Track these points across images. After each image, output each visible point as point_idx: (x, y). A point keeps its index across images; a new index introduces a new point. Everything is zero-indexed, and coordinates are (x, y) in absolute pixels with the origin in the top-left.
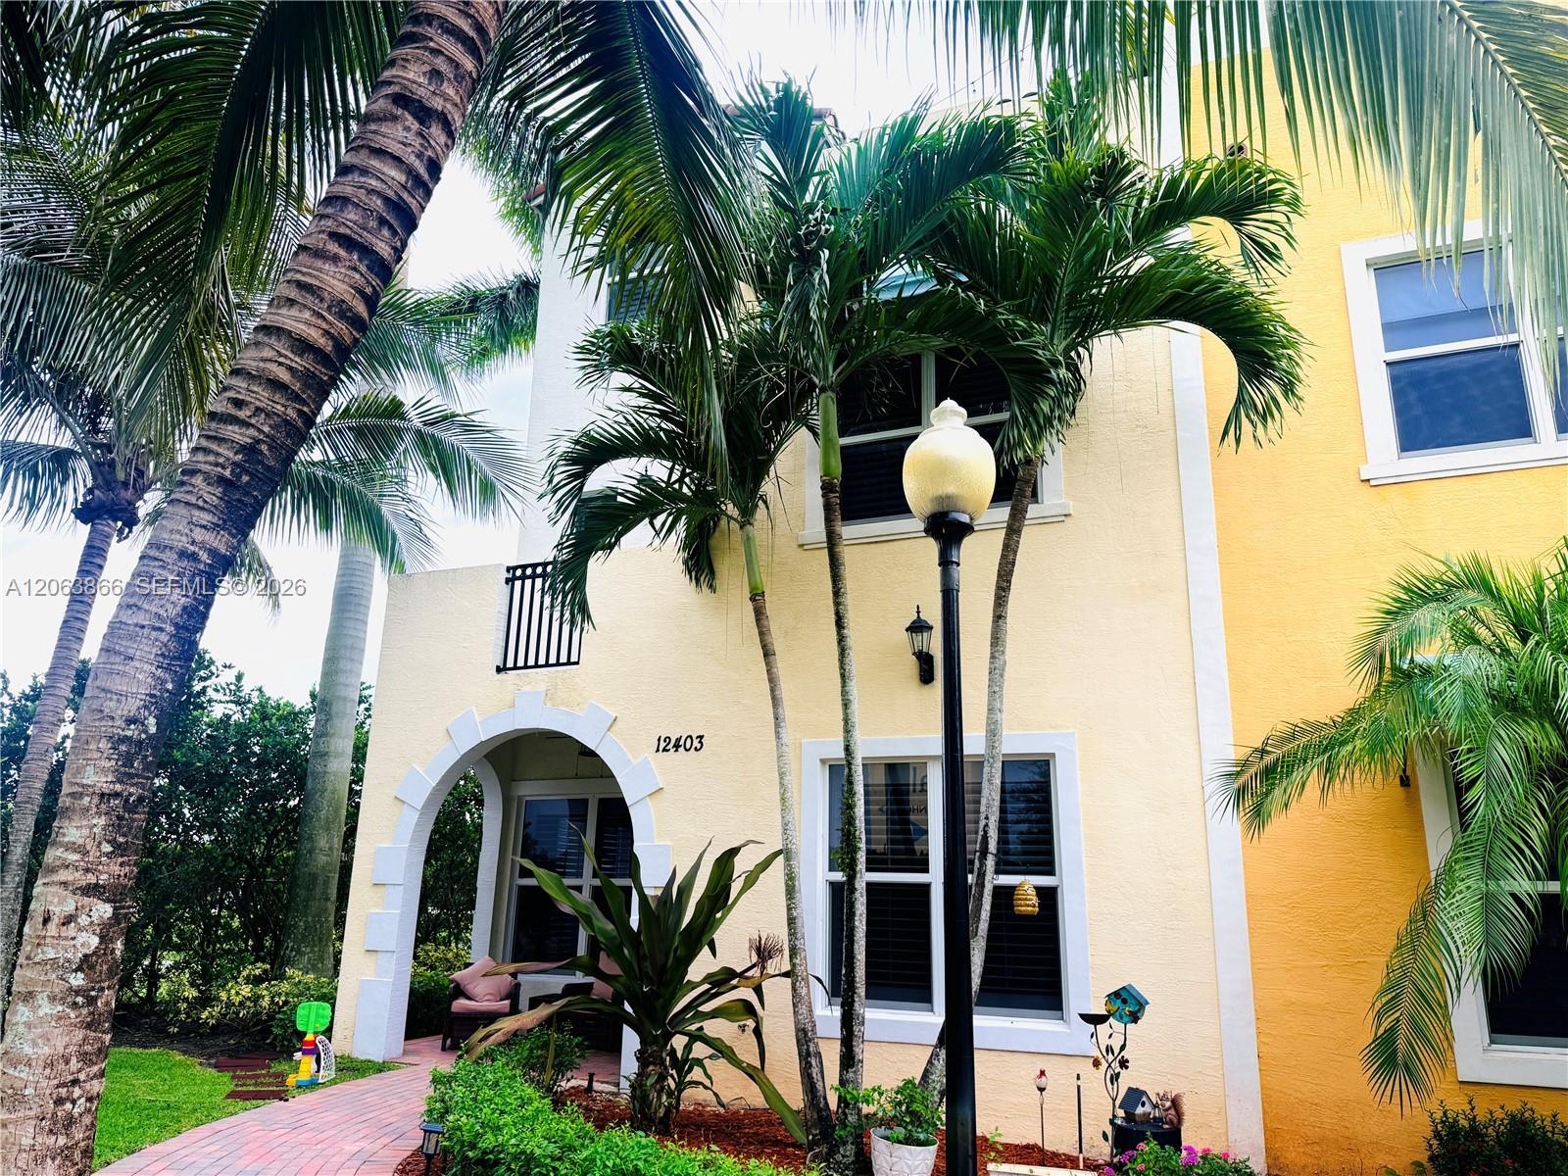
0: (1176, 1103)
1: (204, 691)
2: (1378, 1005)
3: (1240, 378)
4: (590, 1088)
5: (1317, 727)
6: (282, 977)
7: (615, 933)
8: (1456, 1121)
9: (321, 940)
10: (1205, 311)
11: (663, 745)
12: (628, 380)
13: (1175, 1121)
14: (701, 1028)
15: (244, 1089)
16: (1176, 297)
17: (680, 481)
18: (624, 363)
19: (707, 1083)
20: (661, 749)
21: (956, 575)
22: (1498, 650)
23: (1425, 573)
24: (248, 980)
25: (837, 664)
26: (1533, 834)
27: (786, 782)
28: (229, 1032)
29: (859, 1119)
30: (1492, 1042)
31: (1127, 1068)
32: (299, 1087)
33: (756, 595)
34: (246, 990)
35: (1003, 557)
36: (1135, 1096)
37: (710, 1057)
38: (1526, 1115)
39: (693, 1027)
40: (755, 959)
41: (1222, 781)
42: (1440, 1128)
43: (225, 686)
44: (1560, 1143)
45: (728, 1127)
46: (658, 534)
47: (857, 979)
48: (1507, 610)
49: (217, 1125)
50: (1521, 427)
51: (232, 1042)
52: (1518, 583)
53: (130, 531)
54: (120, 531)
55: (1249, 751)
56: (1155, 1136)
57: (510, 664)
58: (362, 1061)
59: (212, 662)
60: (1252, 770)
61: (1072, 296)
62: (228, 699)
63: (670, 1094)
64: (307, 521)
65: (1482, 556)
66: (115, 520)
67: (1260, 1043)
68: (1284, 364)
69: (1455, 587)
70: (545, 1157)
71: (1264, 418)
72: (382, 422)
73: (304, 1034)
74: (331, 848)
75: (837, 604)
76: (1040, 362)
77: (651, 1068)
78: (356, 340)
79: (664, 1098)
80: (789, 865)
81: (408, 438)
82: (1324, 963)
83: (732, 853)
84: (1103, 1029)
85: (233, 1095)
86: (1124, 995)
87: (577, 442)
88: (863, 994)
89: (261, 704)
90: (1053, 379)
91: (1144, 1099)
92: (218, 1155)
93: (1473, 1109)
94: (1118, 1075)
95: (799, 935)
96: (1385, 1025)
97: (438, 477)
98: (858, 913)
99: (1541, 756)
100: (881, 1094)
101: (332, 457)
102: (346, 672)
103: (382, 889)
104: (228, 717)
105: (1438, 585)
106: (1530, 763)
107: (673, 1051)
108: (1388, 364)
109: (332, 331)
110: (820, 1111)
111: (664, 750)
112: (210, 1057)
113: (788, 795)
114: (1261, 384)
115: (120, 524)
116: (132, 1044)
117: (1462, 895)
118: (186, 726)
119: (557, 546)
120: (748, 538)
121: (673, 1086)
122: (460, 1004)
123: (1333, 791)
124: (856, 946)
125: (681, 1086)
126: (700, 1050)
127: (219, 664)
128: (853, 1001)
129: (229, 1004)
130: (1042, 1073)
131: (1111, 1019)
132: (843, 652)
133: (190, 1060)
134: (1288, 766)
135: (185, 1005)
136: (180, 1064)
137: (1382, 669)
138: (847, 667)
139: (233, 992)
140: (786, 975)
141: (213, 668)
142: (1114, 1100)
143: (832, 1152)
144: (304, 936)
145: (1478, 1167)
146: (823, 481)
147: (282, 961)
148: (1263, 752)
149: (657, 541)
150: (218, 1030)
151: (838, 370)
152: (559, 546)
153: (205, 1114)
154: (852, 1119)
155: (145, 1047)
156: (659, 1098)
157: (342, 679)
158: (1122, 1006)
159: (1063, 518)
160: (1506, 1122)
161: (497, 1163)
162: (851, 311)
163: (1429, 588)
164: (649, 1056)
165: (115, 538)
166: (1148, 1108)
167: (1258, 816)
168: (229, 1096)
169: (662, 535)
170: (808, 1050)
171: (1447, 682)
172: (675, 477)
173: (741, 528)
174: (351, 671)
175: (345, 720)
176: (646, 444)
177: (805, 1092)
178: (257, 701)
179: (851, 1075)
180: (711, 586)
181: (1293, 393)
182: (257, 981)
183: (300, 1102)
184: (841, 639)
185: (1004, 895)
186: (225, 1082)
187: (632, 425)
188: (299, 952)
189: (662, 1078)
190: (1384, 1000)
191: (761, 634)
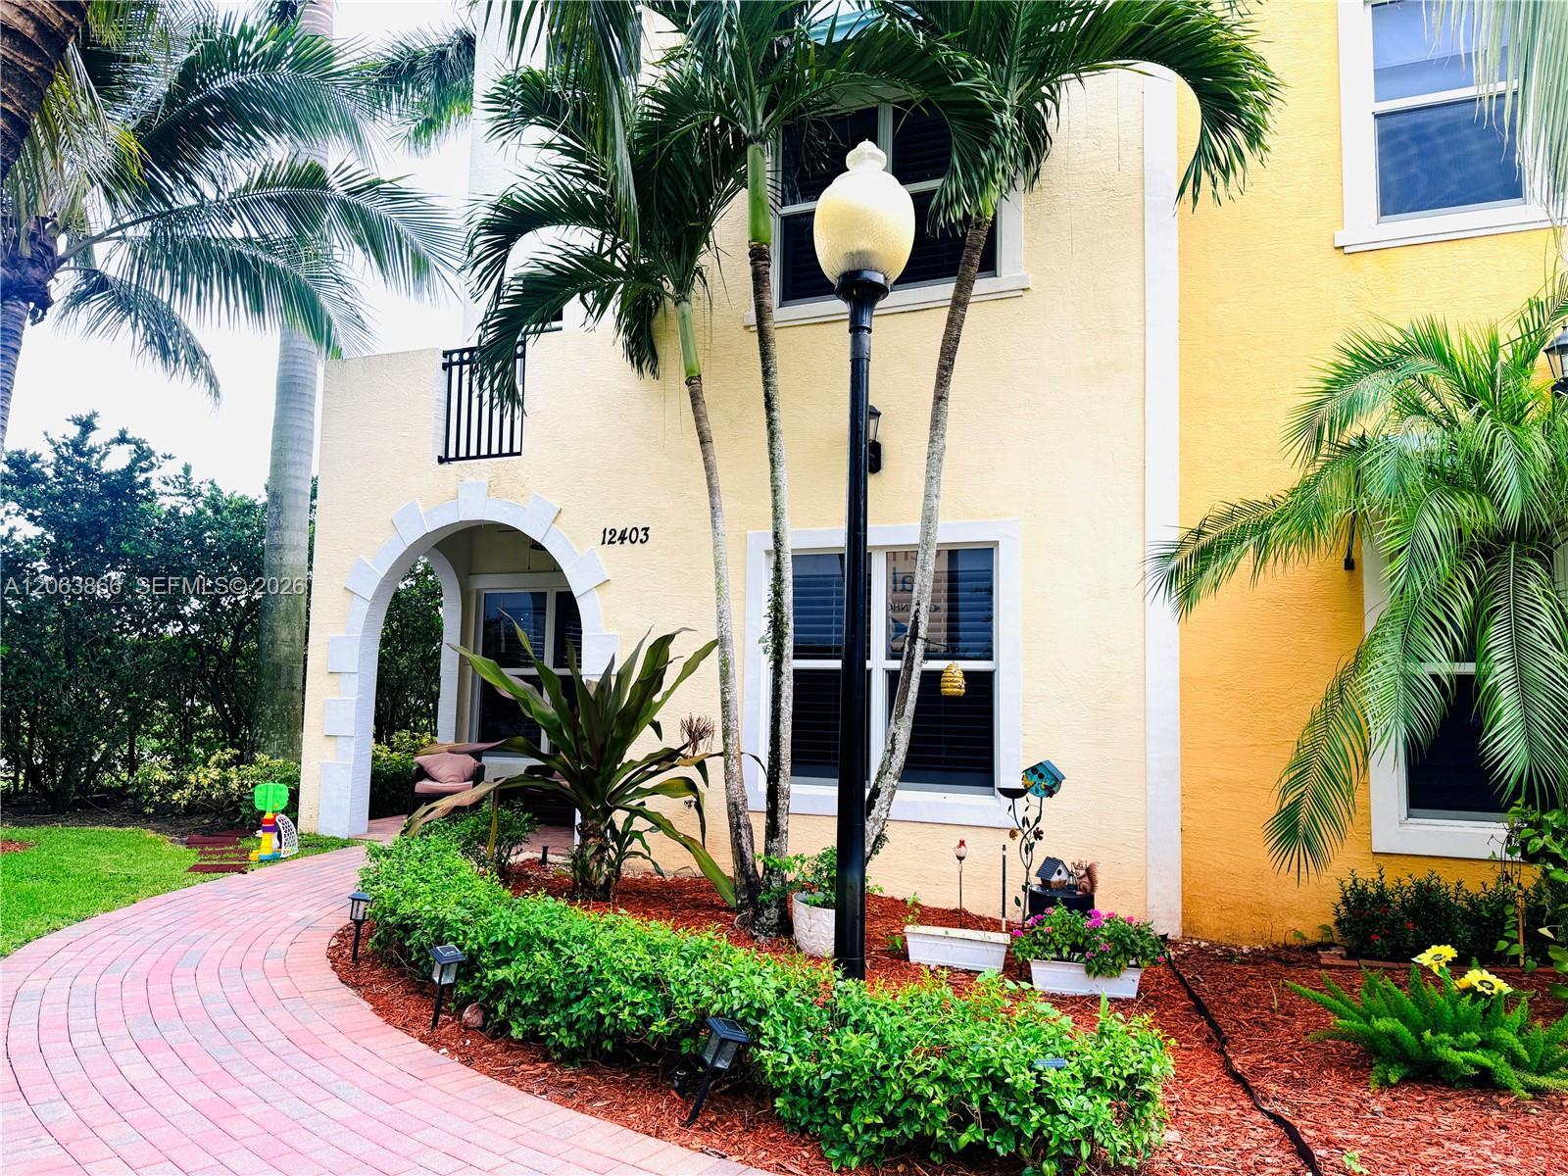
0: (1090, 872)
1: (147, 482)
2: (1285, 780)
3: (1203, 125)
4: (544, 860)
5: (1256, 506)
6: (252, 762)
7: (556, 717)
8: (1364, 888)
9: (289, 727)
10: (1168, 48)
11: (608, 537)
12: (546, 134)
13: (1088, 888)
14: (643, 803)
15: (208, 863)
16: (1141, 31)
17: (612, 251)
18: (540, 113)
19: (646, 853)
20: (607, 541)
21: (867, 343)
22: (1445, 422)
23: (1375, 339)
24: (218, 764)
25: (767, 449)
26: (1457, 609)
27: (721, 572)
28: (204, 812)
29: (784, 884)
30: (1409, 816)
31: (1041, 838)
32: (262, 861)
33: (692, 378)
34: (214, 774)
35: (947, 332)
36: (1051, 864)
37: (650, 830)
38: (1433, 883)
39: (634, 803)
40: (687, 739)
41: (1155, 563)
42: (1348, 895)
43: (174, 479)
44: (1462, 909)
45: (669, 893)
46: (590, 312)
47: (783, 757)
48: (1460, 380)
49: (171, 895)
50: (1511, 188)
51: (207, 821)
52: (1474, 352)
53: (44, 313)
54: (34, 313)
55: (1185, 532)
56: (1065, 902)
57: (452, 455)
58: (328, 838)
59: (151, 453)
60: (1187, 552)
61: (1031, 31)
62: (178, 491)
63: (611, 864)
64: (237, 305)
65: (1439, 320)
66: (27, 301)
67: (1184, 817)
68: (1250, 108)
69: (1407, 354)
70: (456, 921)
71: (1225, 173)
72: (302, 192)
73: (263, 813)
74: (293, 640)
75: (767, 384)
76: (982, 105)
77: (591, 840)
78: (68, 24)
79: (605, 867)
80: (724, 652)
81: (332, 209)
82: (1250, 743)
83: (667, 640)
84: (1020, 802)
85: (195, 869)
86: (1041, 770)
87: (497, 208)
88: (788, 770)
89: (213, 498)
90: (995, 125)
91: (1061, 868)
92: (165, 922)
93: (1381, 878)
94: (1032, 845)
95: (732, 717)
96: (1290, 799)
97: (365, 250)
98: (784, 695)
99: (1474, 531)
100: (803, 862)
101: (254, 234)
102: (295, 463)
103: (336, 677)
104: (177, 510)
105: (1388, 352)
106: (1461, 540)
107: (612, 825)
108: (1377, 116)
109: (32, 9)
110: (748, 877)
111: (610, 542)
112: (183, 835)
113: (723, 584)
114: (1224, 132)
115: (32, 305)
116: (109, 824)
117: (1377, 670)
118: (134, 518)
119: (481, 325)
120: (684, 317)
121: (613, 857)
122: (423, 786)
123: (1265, 571)
124: (782, 726)
125: (621, 856)
126: (640, 823)
127: (159, 453)
128: (778, 777)
129: (198, 787)
130: (962, 843)
131: (1029, 795)
132: (772, 436)
133: (160, 837)
134: (1224, 546)
135: (157, 788)
136: (150, 841)
137: (1319, 441)
138: (777, 452)
139: (201, 775)
140: (721, 754)
141: (154, 459)
142: (1028, 869)
143: (757, 914)
144: (272, 723)
145: (1381, 930)
146: (751, 247)
147: (253, 747)
148: (1200, 533)
149: (591, 320)
150: (191, 809)
151: (768, 119)
152: (484, 325)
153: (163, 884)
154: (776, 884)
155: (120, 826)
156: (599, 866)
157: (292, 471)
158: (1038, 781)
159: (1021, 293)
160: (1412, 889)
161: (415, 927)
162: (781, 47)
163: (1378, 354)
164: (589, 829)
165: (29, 321)
166: (1064, 876)
167: (1187, 597)
168: (191, 869)
169: (595, 314)
170: (738, 822)
171: (1381, 452)
172: (605, 249)
173: (676, 304)
174: (301, 464)
175: (299, 513)
176: (573, 211)
177: (736, 861)
178: (208, 494)
179: (776, 844)
180: (654, 372)
181: (1259, 142)
182: (224, 766)
183: (258, 874)
184: (771, 422)
185: (931, 679)
186: (192, 857)
187: (556, 188)
188: (268, 738)
189: (602, 849)
190: (1292, 775)
191: (698, 420)
